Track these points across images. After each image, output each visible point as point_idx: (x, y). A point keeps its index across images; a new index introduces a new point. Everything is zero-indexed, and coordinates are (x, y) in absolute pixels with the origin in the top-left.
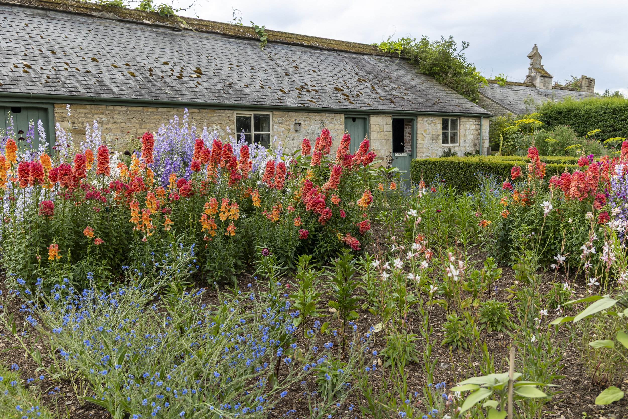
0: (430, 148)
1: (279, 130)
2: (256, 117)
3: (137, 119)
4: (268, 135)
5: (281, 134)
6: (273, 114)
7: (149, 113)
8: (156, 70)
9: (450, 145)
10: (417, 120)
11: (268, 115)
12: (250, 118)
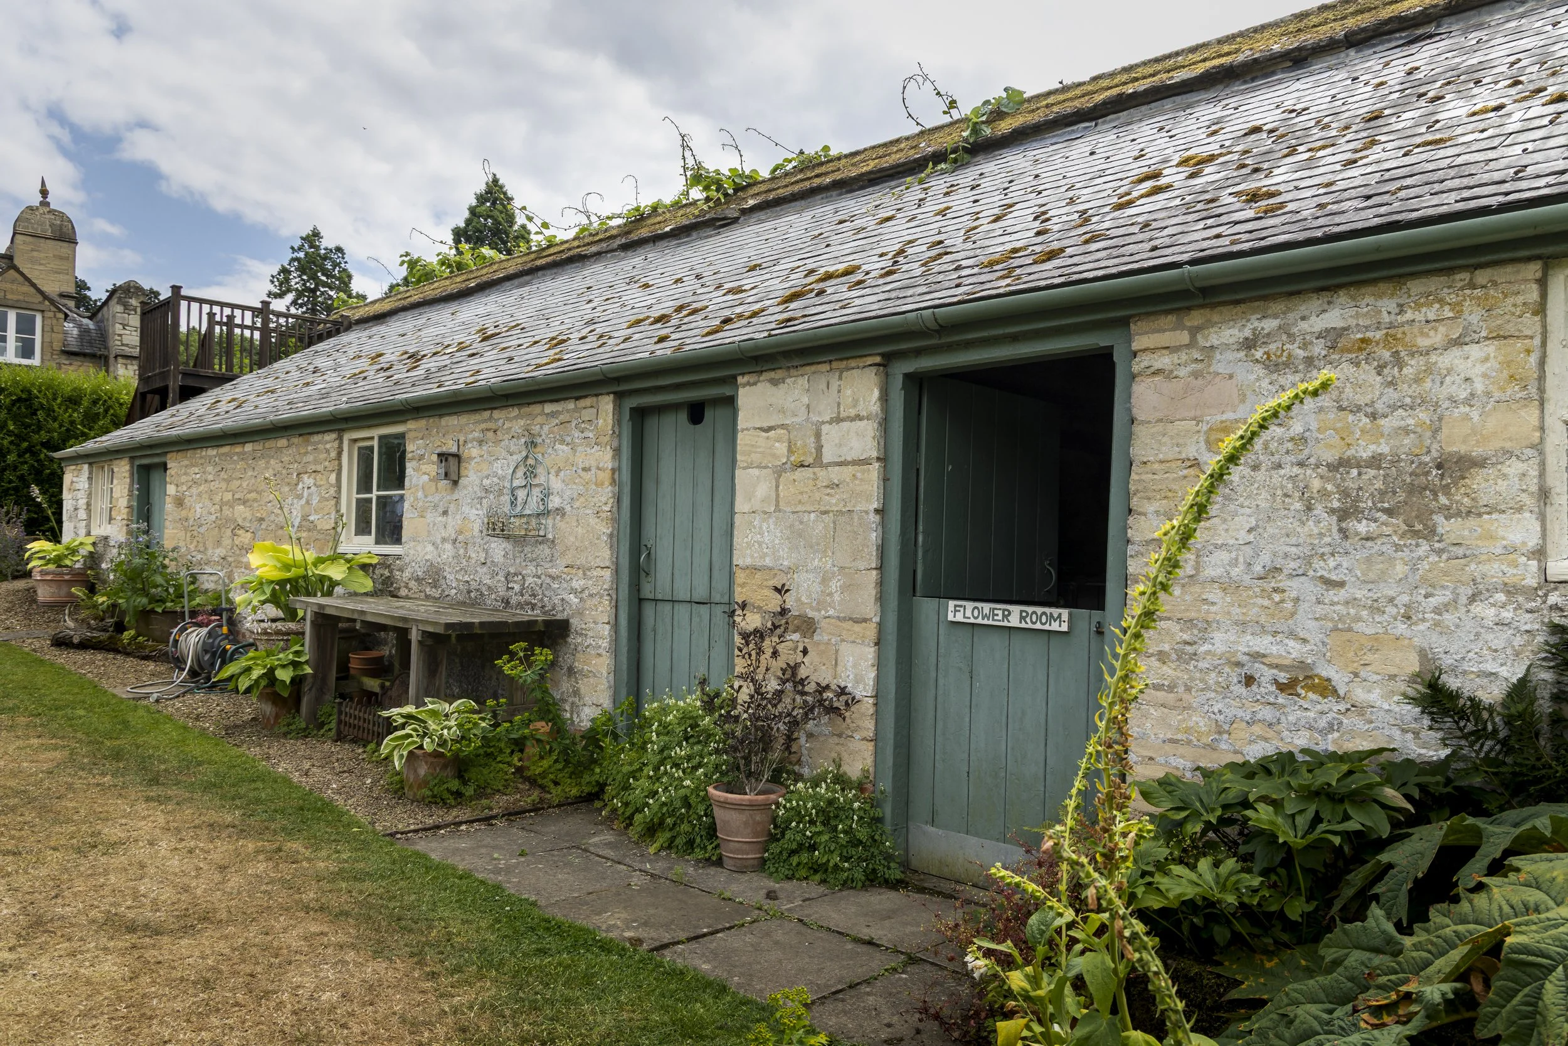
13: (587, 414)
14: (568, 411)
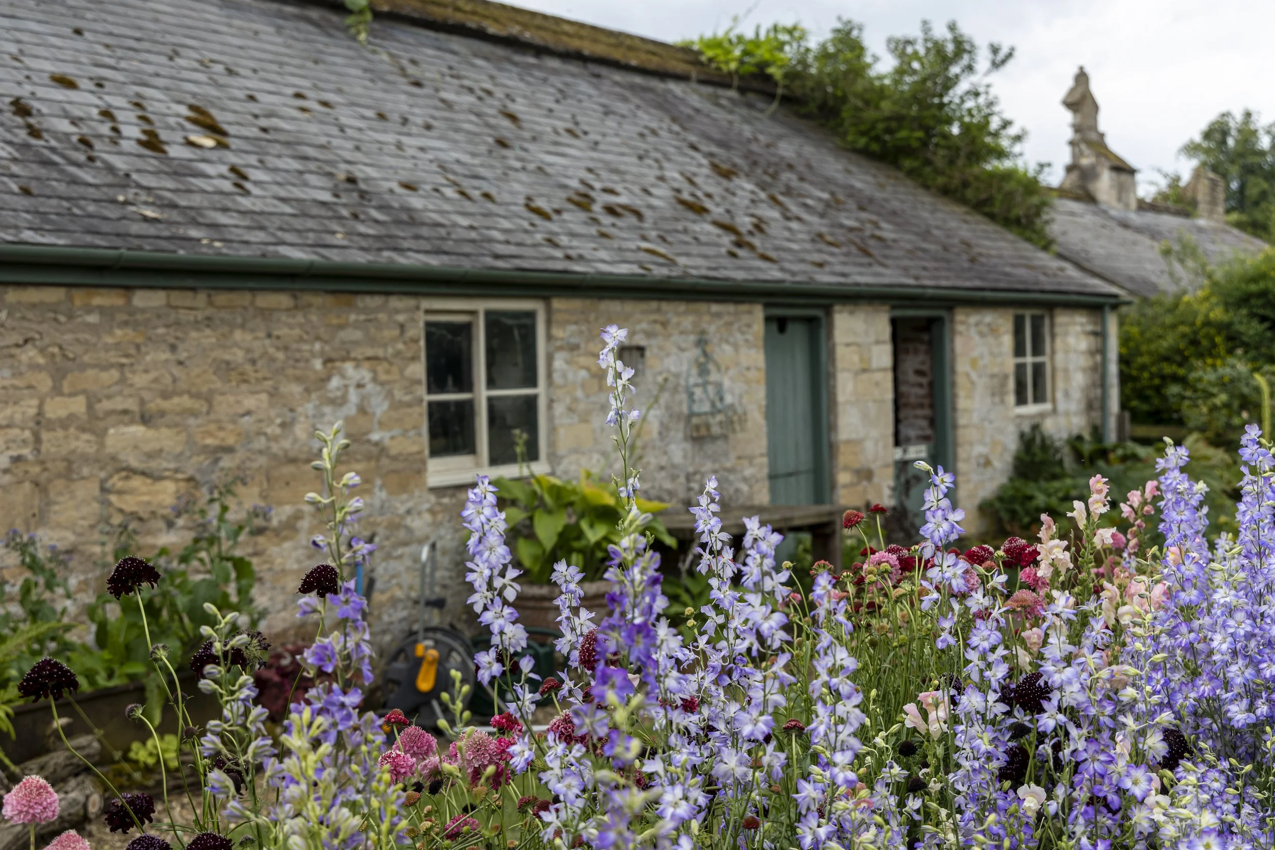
0: (986, 424)
1: (570, 376)
2: (494, 321)
3: (42, 351)
4: (531, 403)
5: (579, 394)
6: (549, 312)
7: (93, 319)
8: (45, 110)
9: (1031, 409)
10: (952, 321)
11: (531, 315)
12: (465, 330)
13: (745, 319)
14: (729, 313)
